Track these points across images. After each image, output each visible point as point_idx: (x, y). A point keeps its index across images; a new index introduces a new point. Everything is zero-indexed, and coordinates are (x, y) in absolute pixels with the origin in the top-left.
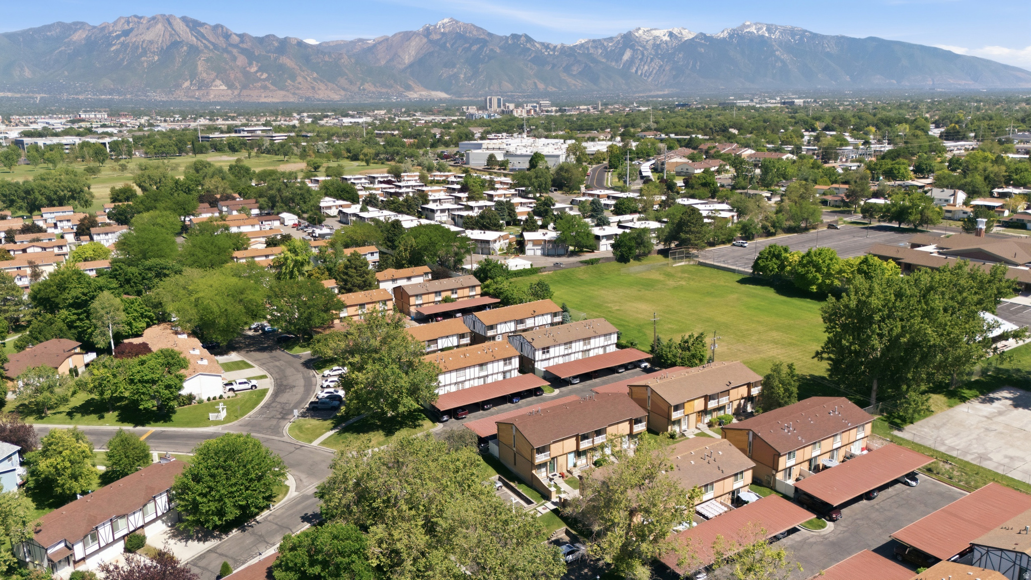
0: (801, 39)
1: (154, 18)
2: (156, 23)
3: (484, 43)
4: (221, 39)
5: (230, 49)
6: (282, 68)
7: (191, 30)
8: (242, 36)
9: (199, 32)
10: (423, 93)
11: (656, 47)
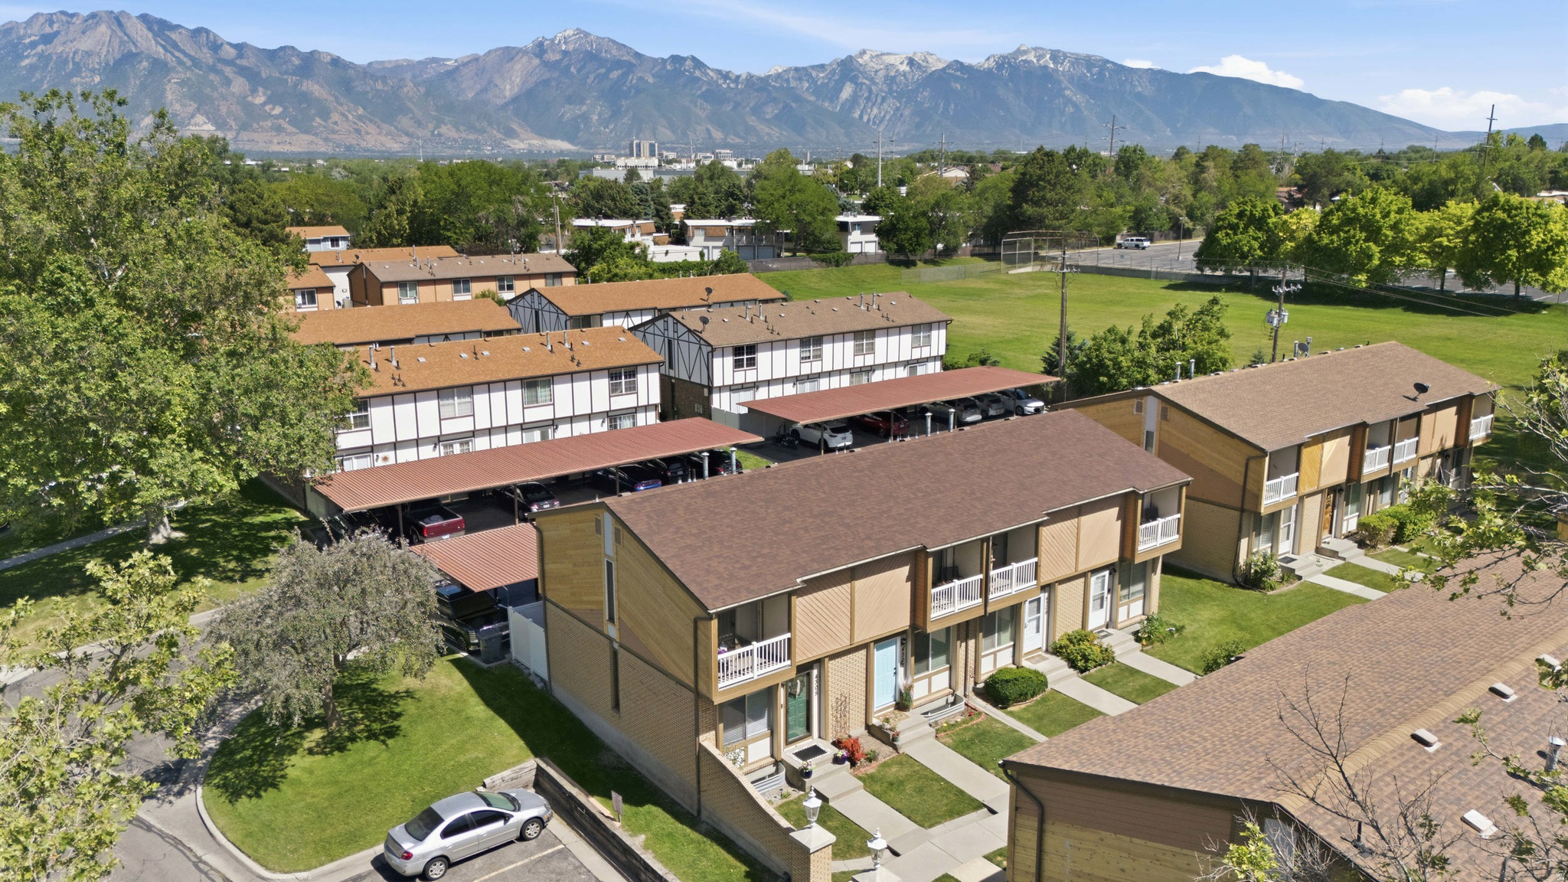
0: (1101, 73)
1: (93, 16)
2: (97, 24)
3: (629, 67)
4: (205, 50)
5: (219, 66)
6: (306, 98)
7: (155, 35)
8: (240, 48)
9: (168, 39)
10: (535, 142)
11: (890, 80)
